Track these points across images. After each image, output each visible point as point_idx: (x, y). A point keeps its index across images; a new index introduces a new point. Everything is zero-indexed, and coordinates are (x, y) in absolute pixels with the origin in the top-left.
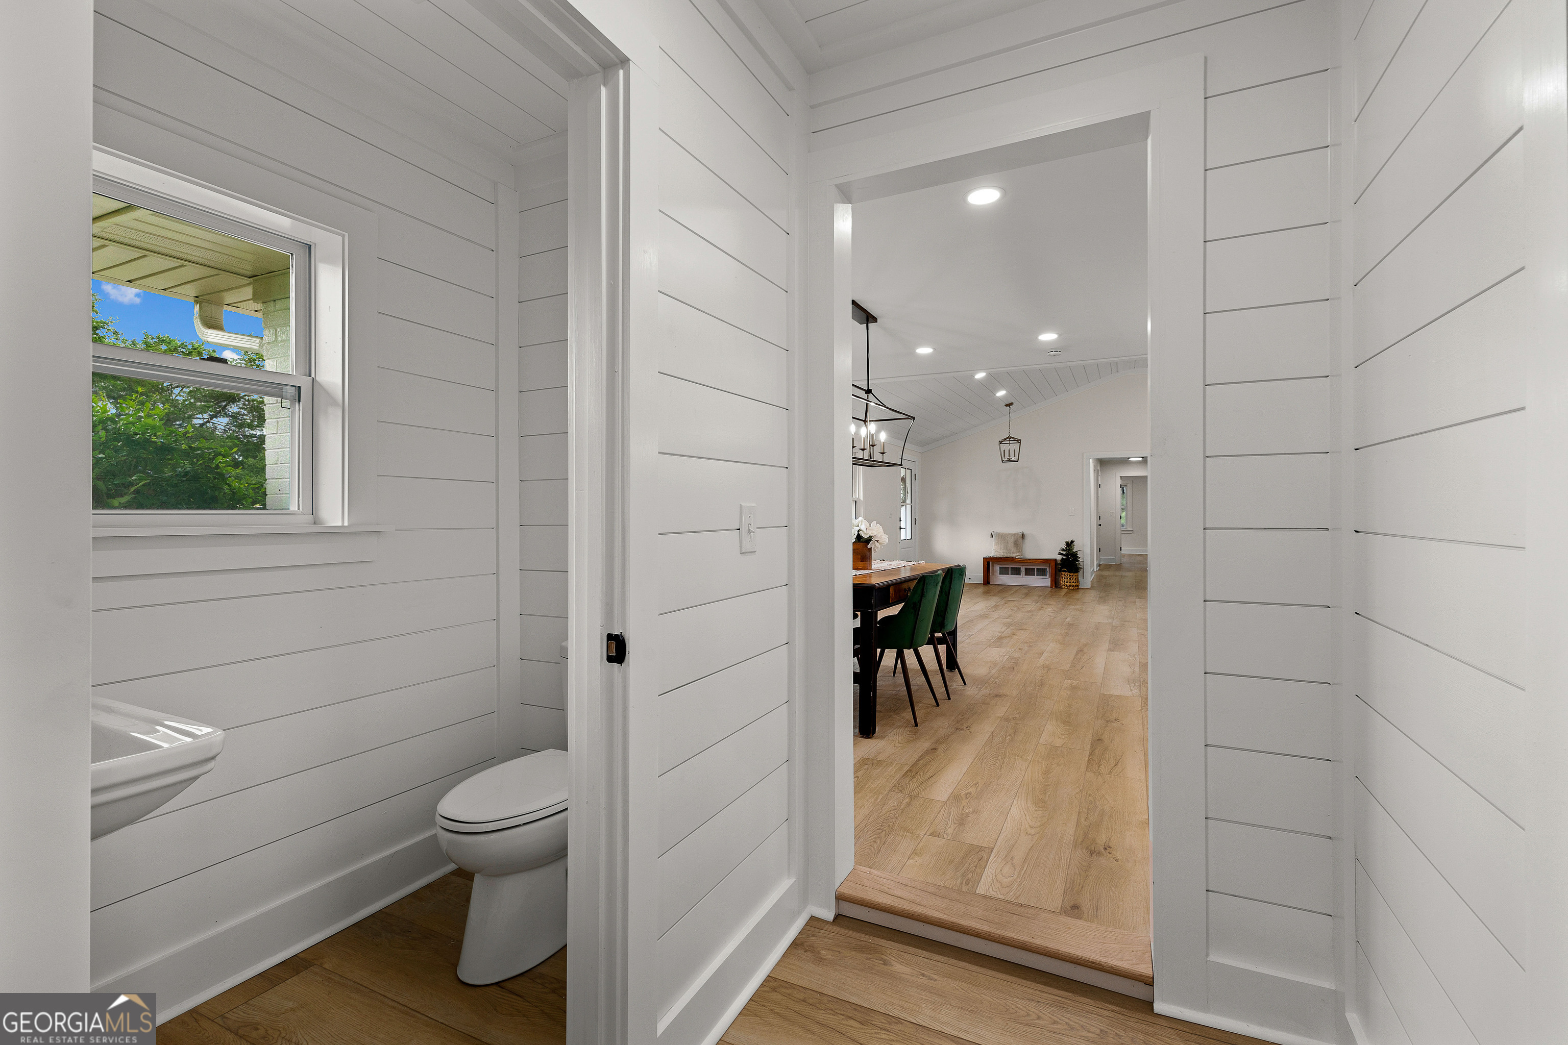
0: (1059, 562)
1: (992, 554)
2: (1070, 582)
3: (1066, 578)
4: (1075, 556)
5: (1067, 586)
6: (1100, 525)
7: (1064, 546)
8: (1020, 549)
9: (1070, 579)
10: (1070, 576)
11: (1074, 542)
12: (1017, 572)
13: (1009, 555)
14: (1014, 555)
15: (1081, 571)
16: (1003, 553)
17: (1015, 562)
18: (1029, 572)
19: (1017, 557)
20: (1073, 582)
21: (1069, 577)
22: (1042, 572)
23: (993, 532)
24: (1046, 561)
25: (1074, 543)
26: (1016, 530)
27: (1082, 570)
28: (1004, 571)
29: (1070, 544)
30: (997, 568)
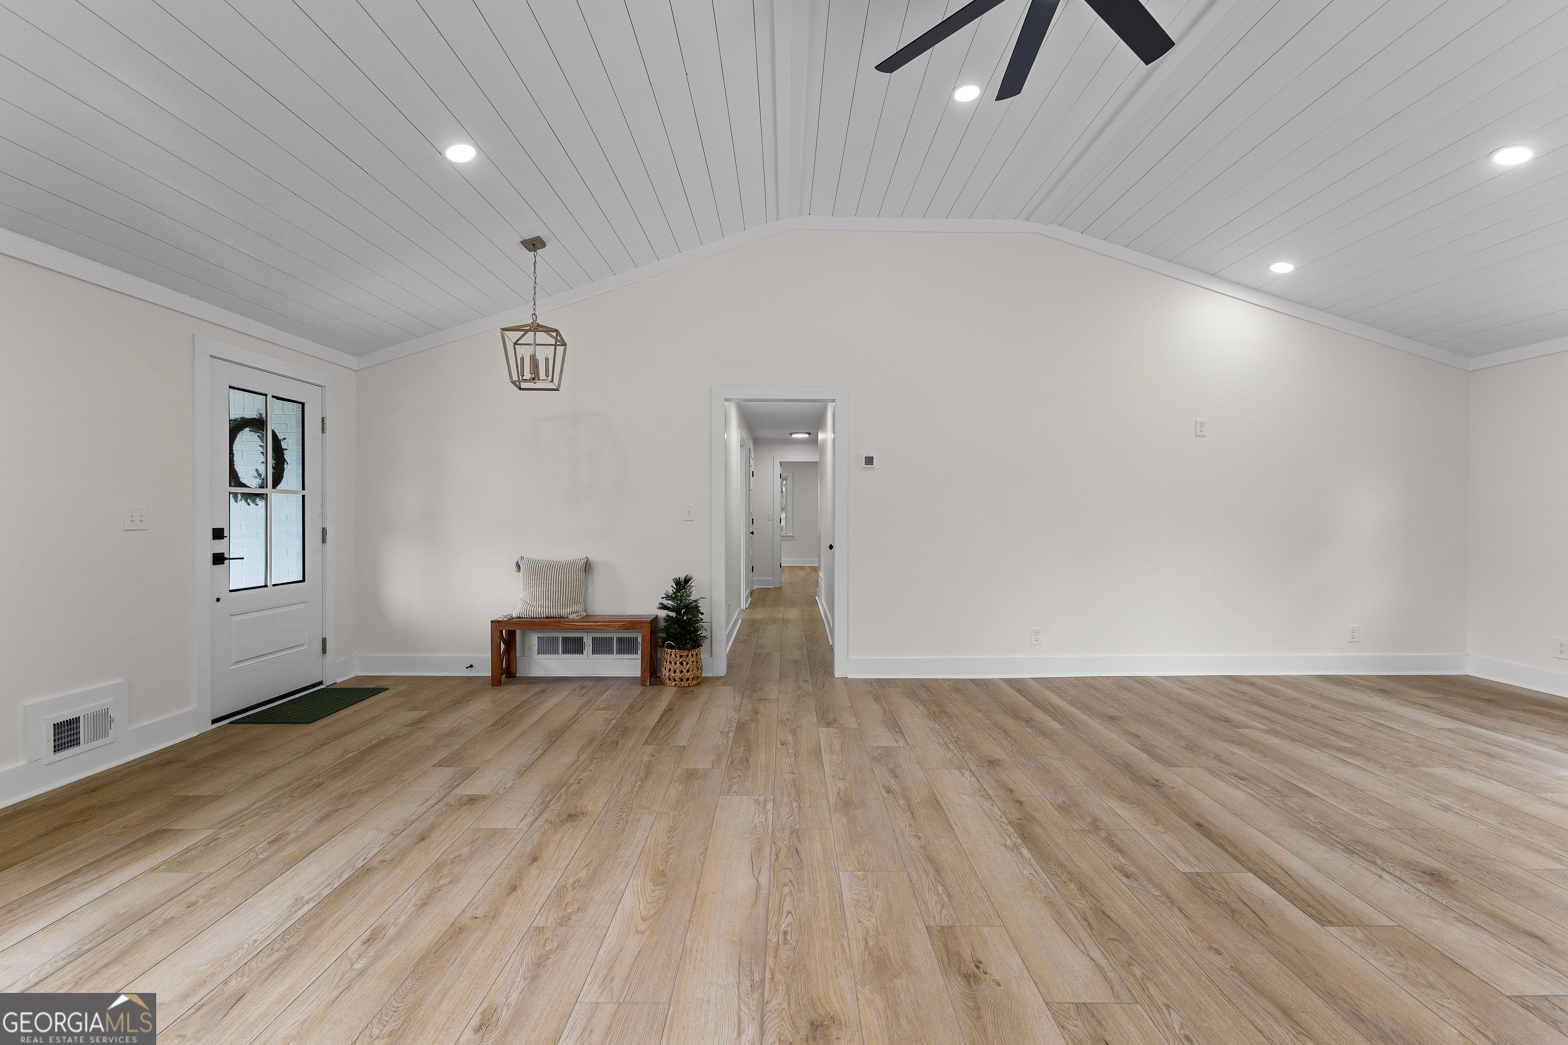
0: (662, 624)
1: (516, 611)
2: (681, 672)
3: (671, 659)
4: (693, 609)
5: (675, 680)
6: (752, 533)
7: (670, 588)
8: (581, 593)
9: (681, 664)
10: (681, 657)
11: (689, 580)
12: (574, 646)
13: (553, 612)
14: (564, 612)
15: (706, 644)
16: (540, 609)
17: (565, 629)
18: (602, 647)
19: (571, 617)
20: (688, 671)
21: (679, 660)
22: (626, 646)
23: (522, 558)
24: (632, 624)
25: (693, 583)
26: (571, 553)
27: (709, 640)
28: (547, 647)
29: (682, 585)
30: (534, 639)
